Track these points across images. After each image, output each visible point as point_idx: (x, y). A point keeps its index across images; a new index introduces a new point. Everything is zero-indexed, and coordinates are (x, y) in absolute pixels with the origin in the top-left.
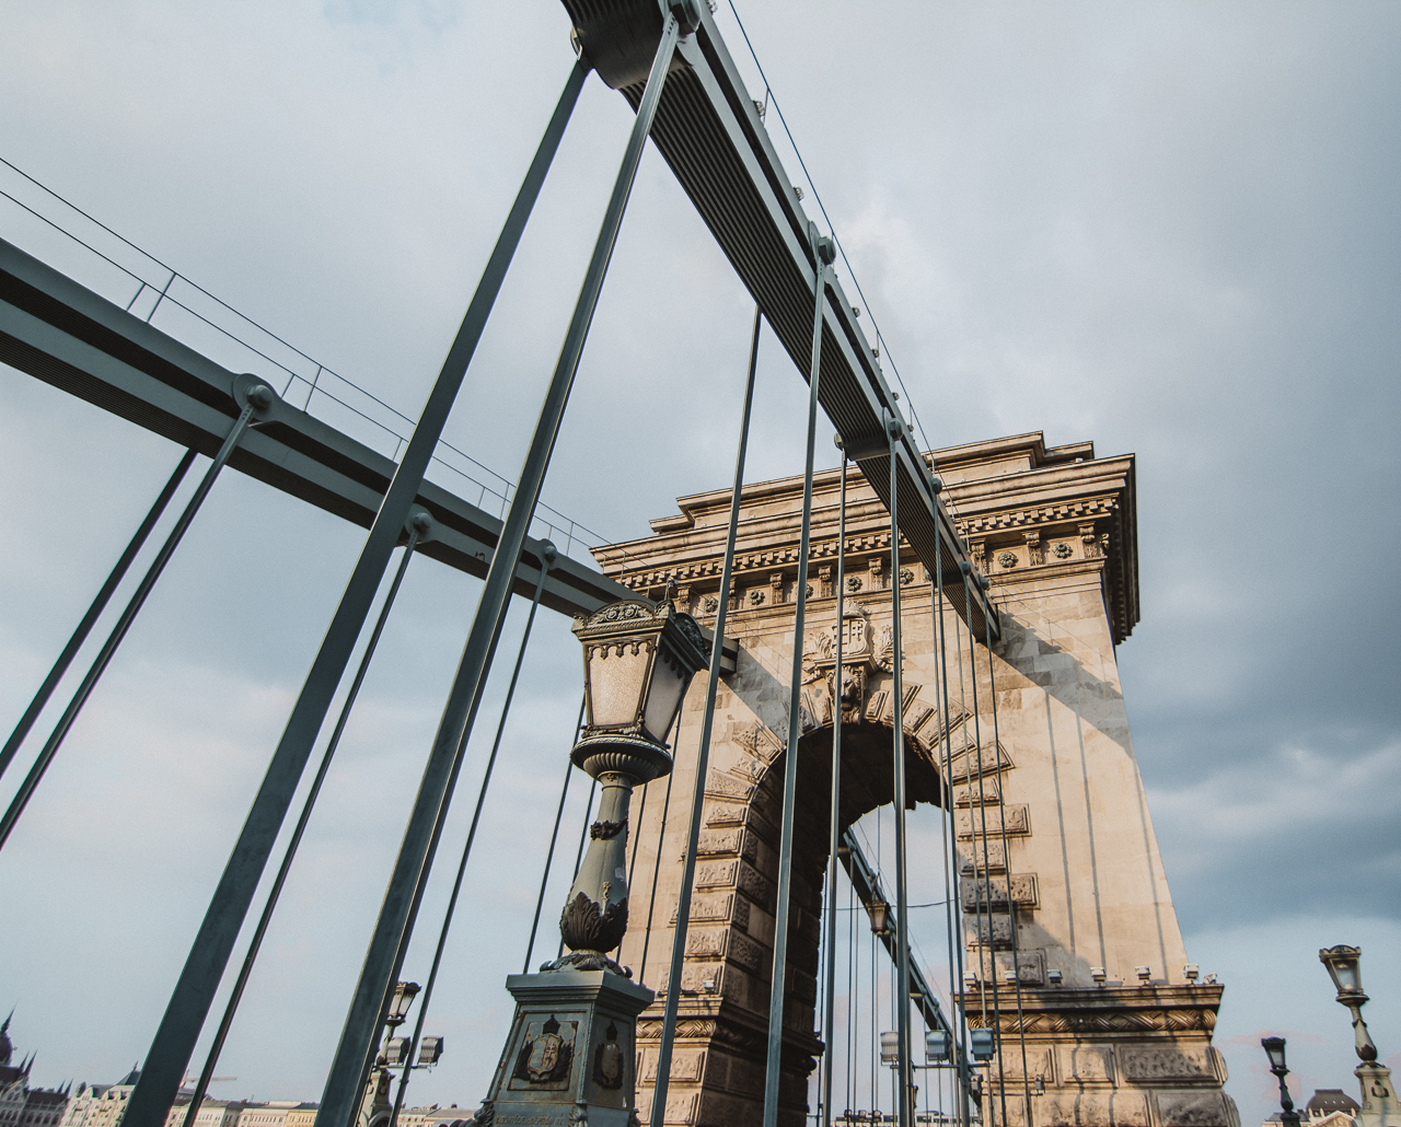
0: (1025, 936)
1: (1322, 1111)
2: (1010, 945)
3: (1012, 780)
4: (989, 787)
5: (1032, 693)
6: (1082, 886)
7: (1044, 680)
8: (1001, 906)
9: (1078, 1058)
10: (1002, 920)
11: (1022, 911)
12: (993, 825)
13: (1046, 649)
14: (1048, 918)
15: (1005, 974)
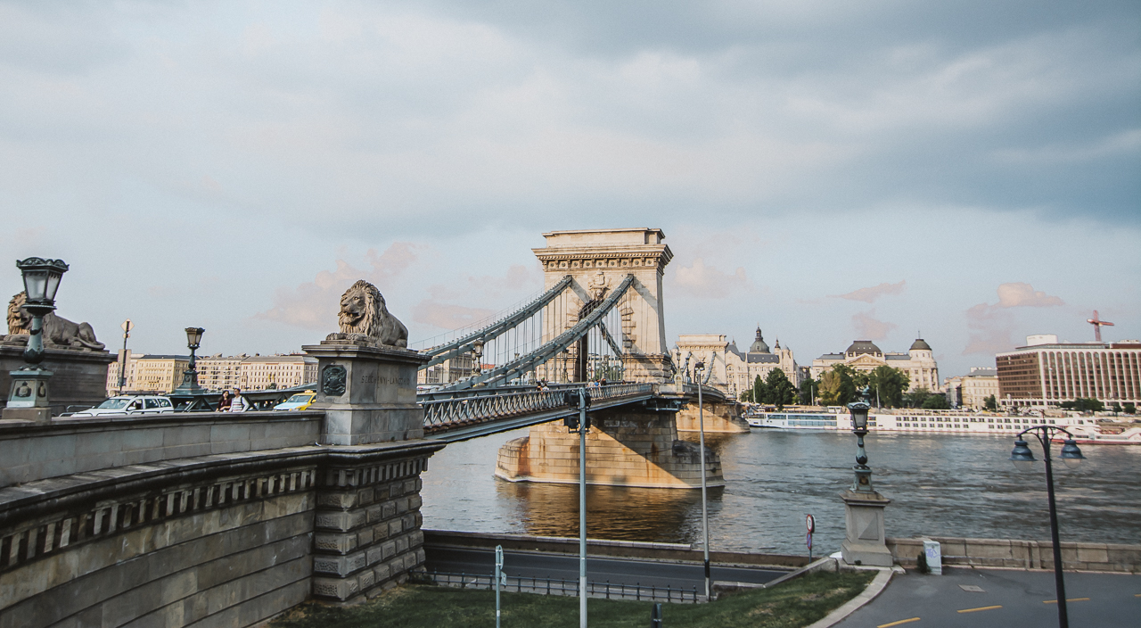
0: (633, 346)
1: (854, 353)
2: (631, 347)
3: (633, 316)
4: (628, 317)
5: (639, 297)
6: (644, 337)
7: (642, 294)
8: (629, 341)
9: (639, 365)
10: (629, 343)
11: (632, 341)
12: (628, 325)
13: (643, 287)
14: (637, 344)
15: (628, 352)
